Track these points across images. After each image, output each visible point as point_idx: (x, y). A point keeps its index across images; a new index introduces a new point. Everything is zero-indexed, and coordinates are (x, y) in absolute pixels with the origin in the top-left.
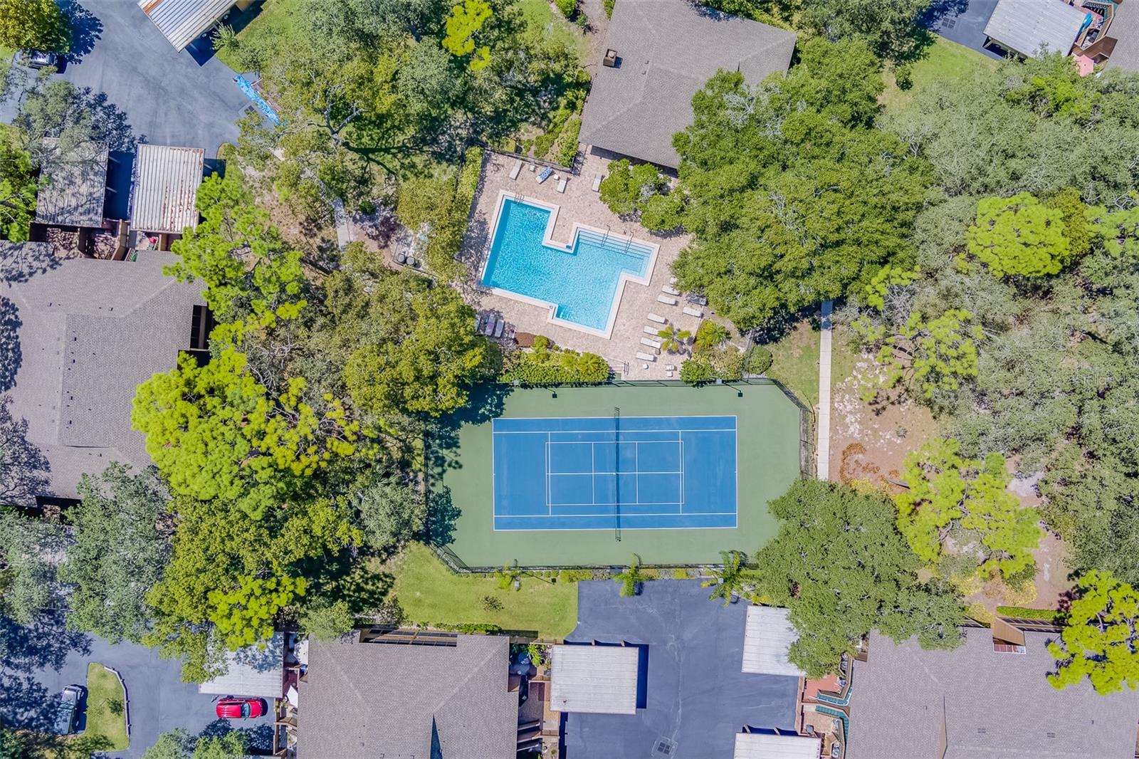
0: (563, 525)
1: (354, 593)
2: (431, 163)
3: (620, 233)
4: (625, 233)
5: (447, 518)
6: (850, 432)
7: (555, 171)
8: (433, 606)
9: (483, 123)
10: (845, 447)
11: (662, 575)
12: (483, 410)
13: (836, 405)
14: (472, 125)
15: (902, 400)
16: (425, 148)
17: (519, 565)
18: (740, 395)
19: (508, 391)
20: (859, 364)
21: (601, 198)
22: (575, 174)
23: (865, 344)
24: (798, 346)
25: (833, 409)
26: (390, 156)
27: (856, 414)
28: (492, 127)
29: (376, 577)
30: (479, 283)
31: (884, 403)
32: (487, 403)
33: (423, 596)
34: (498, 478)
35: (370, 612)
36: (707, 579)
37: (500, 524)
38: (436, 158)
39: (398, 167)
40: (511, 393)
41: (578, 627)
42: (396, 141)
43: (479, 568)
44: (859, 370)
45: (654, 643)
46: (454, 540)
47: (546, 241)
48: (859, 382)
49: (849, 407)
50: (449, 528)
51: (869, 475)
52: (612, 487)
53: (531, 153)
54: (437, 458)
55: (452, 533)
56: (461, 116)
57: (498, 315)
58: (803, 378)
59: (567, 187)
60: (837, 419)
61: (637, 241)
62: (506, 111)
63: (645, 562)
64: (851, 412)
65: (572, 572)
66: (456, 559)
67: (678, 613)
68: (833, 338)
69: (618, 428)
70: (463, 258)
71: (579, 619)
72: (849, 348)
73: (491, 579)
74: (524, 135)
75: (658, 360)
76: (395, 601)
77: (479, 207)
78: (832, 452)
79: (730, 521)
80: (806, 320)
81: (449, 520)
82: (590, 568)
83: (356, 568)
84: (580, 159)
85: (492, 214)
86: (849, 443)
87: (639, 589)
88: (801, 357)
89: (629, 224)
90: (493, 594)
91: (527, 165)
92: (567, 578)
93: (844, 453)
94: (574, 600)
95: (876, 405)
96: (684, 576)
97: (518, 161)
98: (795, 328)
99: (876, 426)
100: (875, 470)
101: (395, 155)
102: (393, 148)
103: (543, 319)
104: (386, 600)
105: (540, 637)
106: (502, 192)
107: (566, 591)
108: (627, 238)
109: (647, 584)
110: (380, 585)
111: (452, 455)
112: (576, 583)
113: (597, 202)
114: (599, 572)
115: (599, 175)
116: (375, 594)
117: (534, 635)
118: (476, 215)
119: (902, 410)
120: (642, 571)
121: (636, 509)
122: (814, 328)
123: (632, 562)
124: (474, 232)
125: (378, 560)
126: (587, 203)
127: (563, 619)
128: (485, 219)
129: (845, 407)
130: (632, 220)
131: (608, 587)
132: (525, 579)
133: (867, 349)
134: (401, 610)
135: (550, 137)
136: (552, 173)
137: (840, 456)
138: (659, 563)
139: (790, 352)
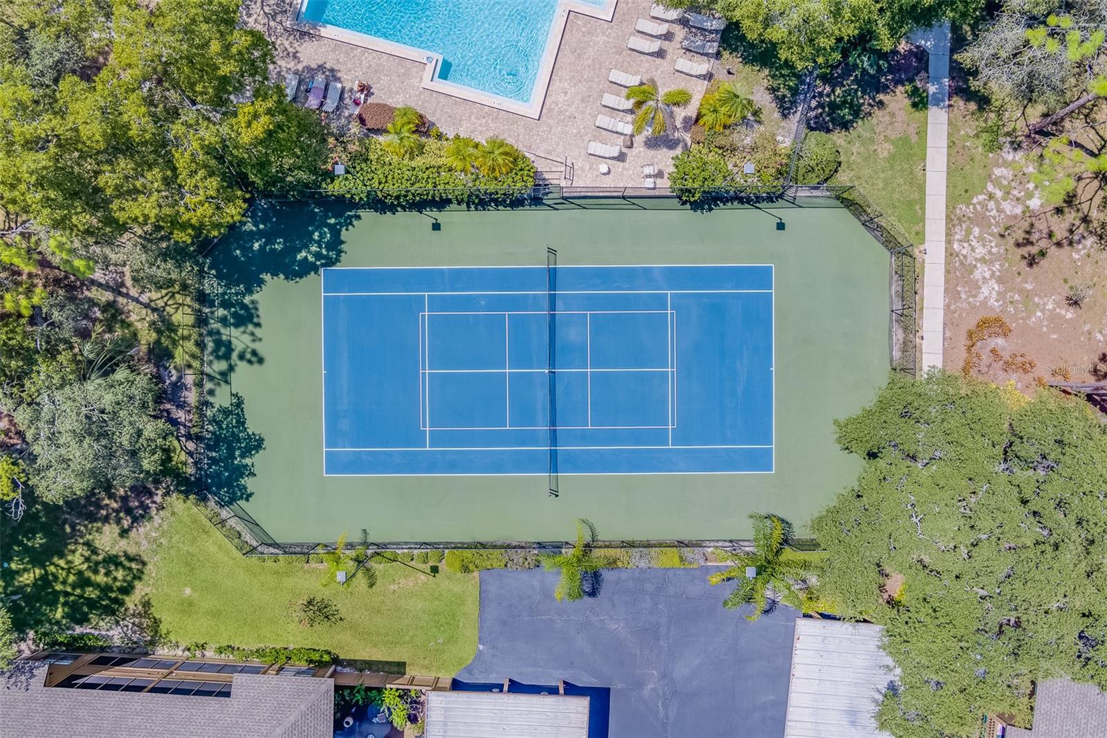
0: (452, 467)
1: (74, 588)
5: (237, 453)
6: (981, 297)
8: (215, 614)
10: (972, 323)
11: (636, 560)
12: (304, 254)
13: (956, 246)
15: (1076, 238)
17: (370, 540)
18: (781, 226)
19: (350, 217)
20: (998, 172)
23: (1008, 134)
24: (887, 139)
25: (950, 254)
27: (991, 262)
29: (112, 560)
30: (297, 17)
31: (1043, 244)
32: (312, 240)
33: (196, 595)
34: (331, 379)
35: (102, 623)
36: (718, 568)
37: (335, 464)
40: (355, 222)
41: (479, 655)
43: (297, 545)
44: (997, 183)
45: (620, 686)
46: (251, 495)
48: (998, 204)
49: (980, 251)
50: (242, 471)
51: (1015, 376)
52: (542, 395)
54: (219, 343)
55: (247, 482)
57: (332, 76)
58: (896, 196)
60: (957, 271)
63: (603, 536)
64: (982, 260)
65: (468, 553)
66: (255, 529)
67: (663, 630)
68: (950, 123)
69: (553, 286)
71: (481, 640)
72: (980, 142)
73: (321, 566)
75: (629, 158)
76: (147, 604)
78: (948, 334)
79: (760, 461)
80: (900, 88)
81: (243, 456)
82: (501, 547)
83: (76, 543)
86: (980, 317)
87: (592, 584)
88: (893, 157)
90: (322, 594)
92: (458, 564)
93: (970, 335)
94: (471, 606)
95: (1029, 248)
96: (676, 562)
98: (881, 104)
99: (1029, 287)
100: (1027, 367)
103: (415, 82)
104: (131, 602)
105: (410, 672)
107: (457, 589)
109: (607, 575)
110: (120, 574)
111: (247, 339)
112: (476, 574)
114: (518, 556)
116: (112, 591)
117: (398, 668)
119: (1076, 256)
120: (597, 553)
121: (586, 438)
122: (915, 105)
123: (577, 535)
125: (117, 530)
127: (451, 640)
129: (973, 250)
131: (535, 583)
132: (381, 566)
133: (1012, 143)
134: (157, 622)
137: (963, 341)
138: (629, 537)
139: (872, 148)
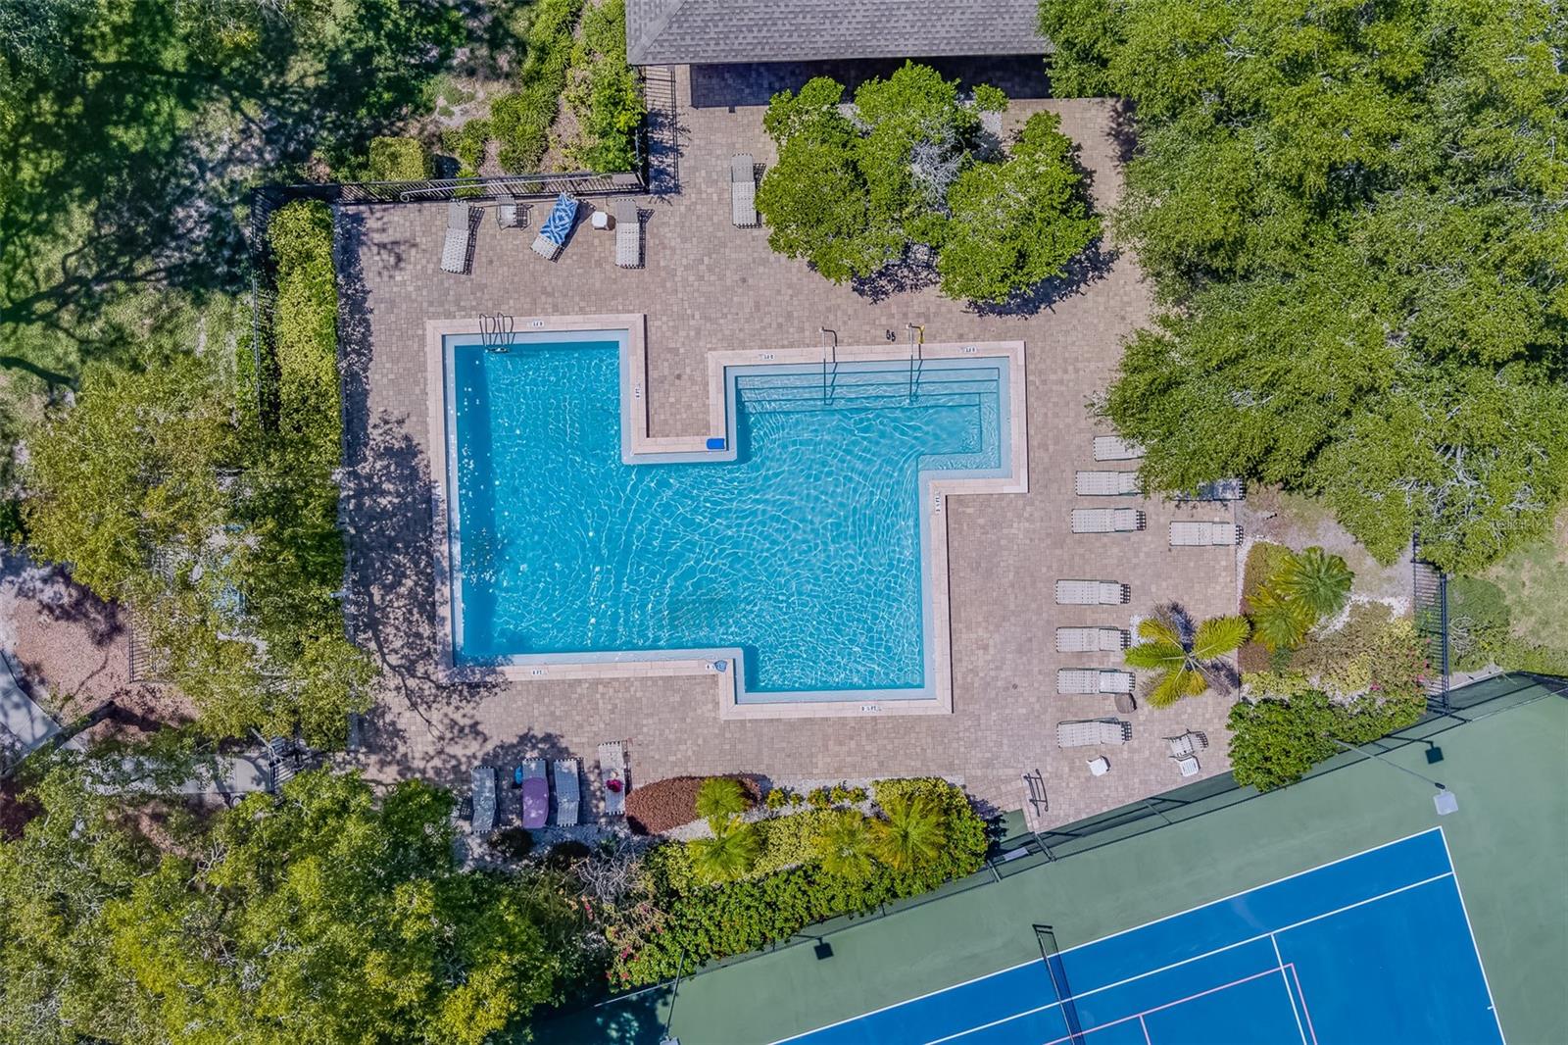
2: (175, 312)
3: (874, 342)
4: (891, 337)
7: (592, 201)
9: (304, 118)
14: (270, 137)
16: (141, 268)
18: (1435, 755)
21: (773, 242)
22: (661, 192)
26: (36, 328)
28: (336, 126)
30: (454, 658)
38: (186, 286)
39: (73, 358)
42: (41, 275)
47: (635, 446)
53: (492, 167)
56: (222, 120)
57: (553, 750)
59: (650, 242)
61: (942, 350)
62: (365, 56)
69: (1065, 990)
70: (375, 591)
74: (449, 114)
77: (376, 407)
84: (664, 136)
85: (423, 414)
89: (895, 301)
91: (489, 210)
97: (452, 206)
101: (51, 322)
102: (39, 297)
103: (707, 714)
106: (434, 329)
108: (905, 351)
113: (765, 262)
115: (746, 165)
118: (375, 434)
124: (383, 493)
126: (731, 278)
128: (407, 438)
130: (901, 287)
135: (539, 91)
136: (581, 214)
